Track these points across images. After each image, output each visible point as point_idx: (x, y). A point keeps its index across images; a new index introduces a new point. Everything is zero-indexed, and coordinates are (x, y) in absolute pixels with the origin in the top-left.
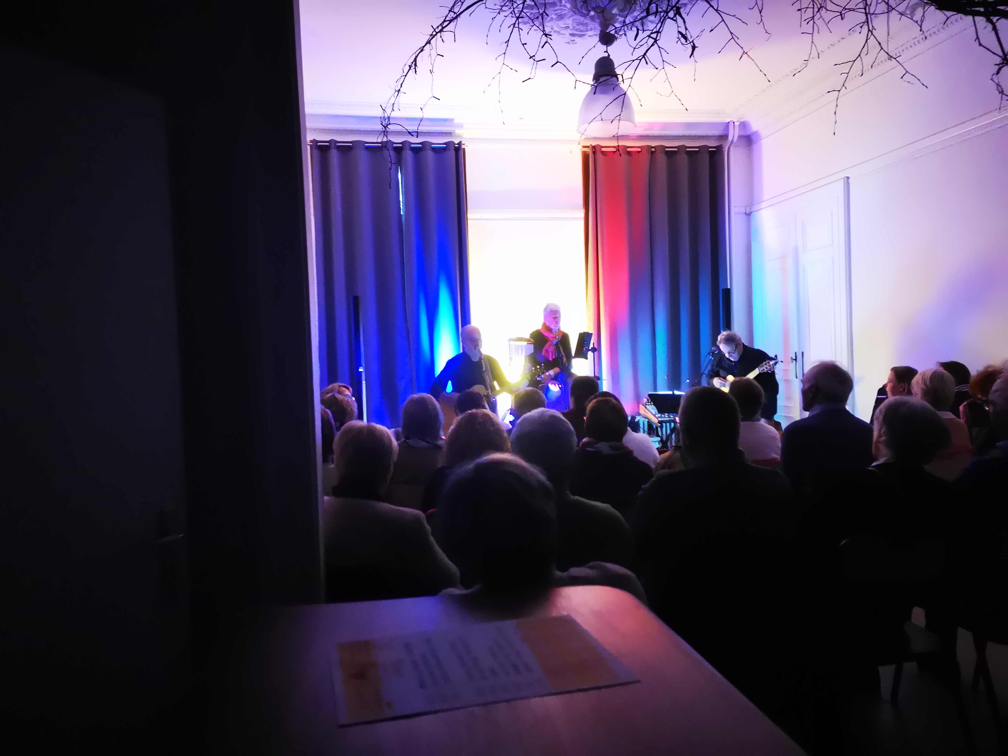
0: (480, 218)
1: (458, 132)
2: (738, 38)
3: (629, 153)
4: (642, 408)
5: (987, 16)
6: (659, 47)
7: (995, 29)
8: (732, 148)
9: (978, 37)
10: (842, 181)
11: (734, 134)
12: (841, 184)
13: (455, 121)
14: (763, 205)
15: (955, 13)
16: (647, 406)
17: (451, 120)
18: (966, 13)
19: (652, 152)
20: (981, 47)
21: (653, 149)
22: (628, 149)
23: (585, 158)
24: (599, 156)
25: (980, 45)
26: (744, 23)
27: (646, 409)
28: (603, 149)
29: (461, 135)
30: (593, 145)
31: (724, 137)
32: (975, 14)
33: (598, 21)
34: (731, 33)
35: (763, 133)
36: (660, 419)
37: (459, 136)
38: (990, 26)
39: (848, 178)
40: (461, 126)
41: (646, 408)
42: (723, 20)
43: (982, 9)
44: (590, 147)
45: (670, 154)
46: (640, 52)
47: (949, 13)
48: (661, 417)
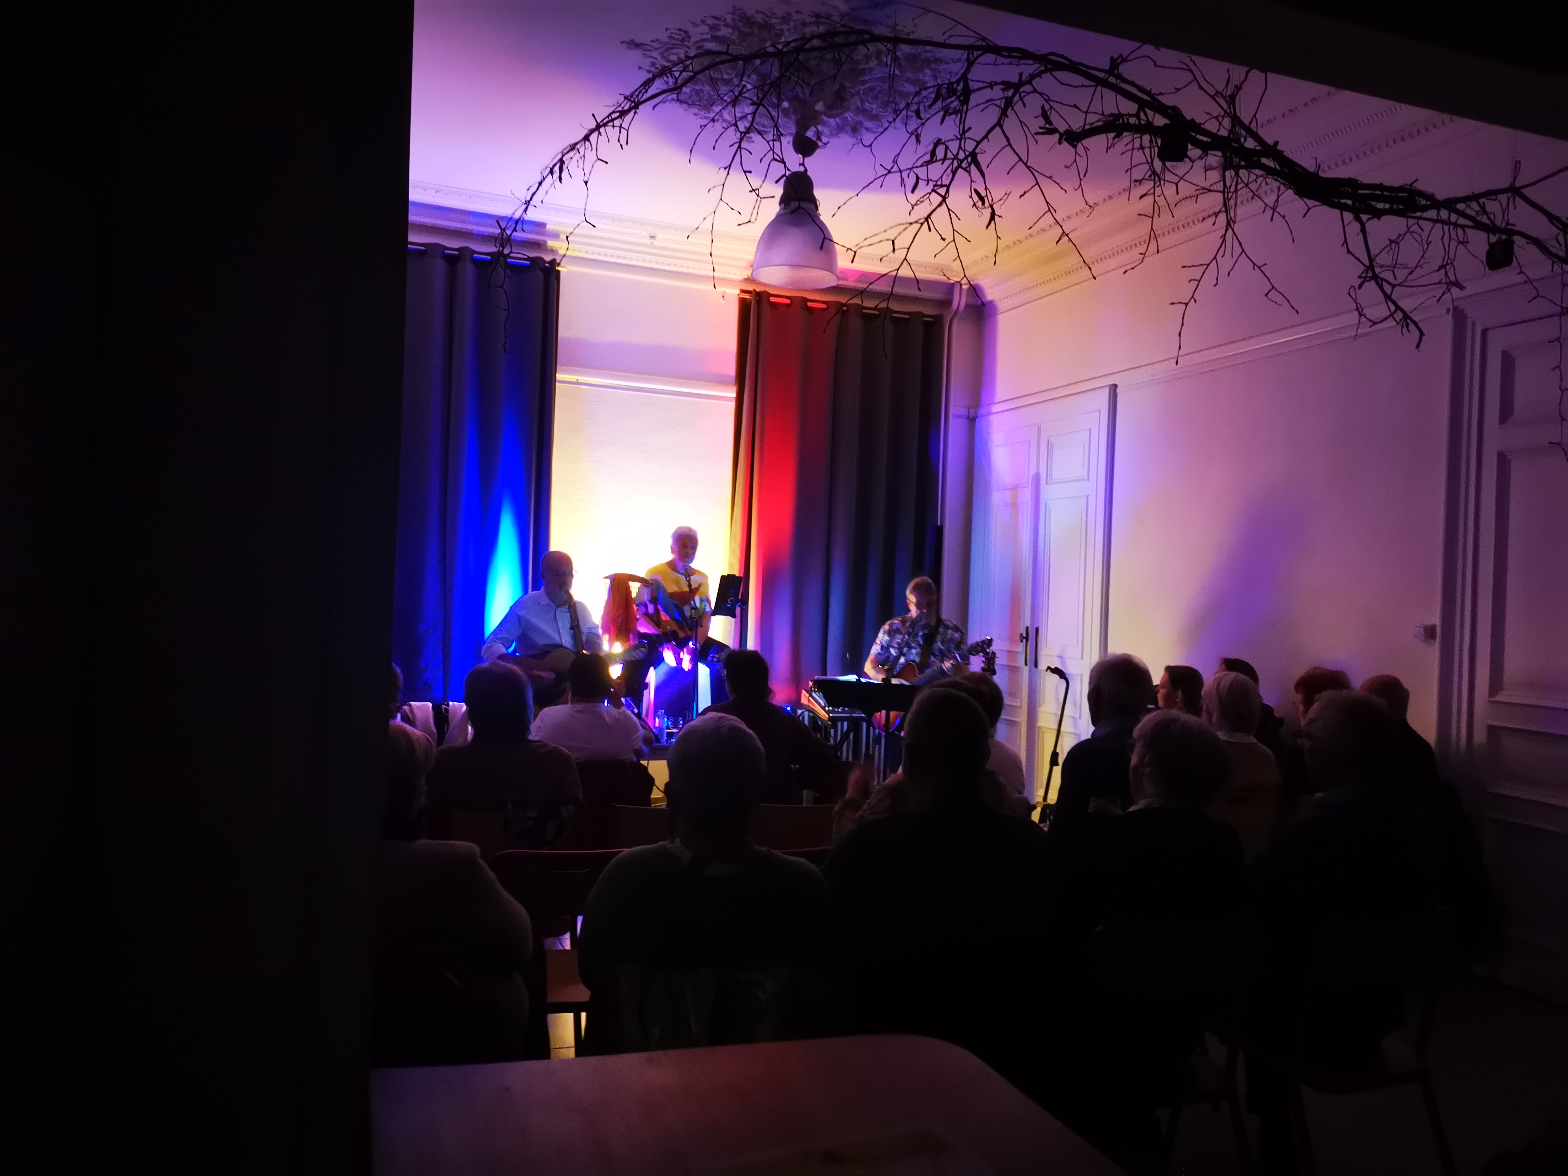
0: (576, 381)
1: (551, 243)
2: (1055, 211)
3: (810, 309)
4: (805, 695)
5: (1356, 213)
6: (949, 209)
7: (1363, 230)
8: (955, 322)
9: (1346, 241)
10: (1107, 390)
11: (960, 301)
12: (1105, 394)
13: (548, 227)
14: (995, 408)
15: (1317, 203)
16: (814, 694)
17: (542, 225)
18: (1332, 205)
19: (844, 312)
20: (1350, 255)
21: (845, 308)
22: (809, 304)
23: (744, 306)
24: (767, 310)
25: (1349, 252)
26: (1062, 189)
27: (810, 698)
28: (772, 299)
29: (555, 249)
30: (758, 290)
31: (946, 303)
32: (1343, 208)
33: (794, 117)
34: (1047, 203)
35: (1001, 305)
36: (831, 715)
37: (553, 251)
38: (1357, 226)
39: (1115, 386)
40: (556, 236)
41: (811, 695)
42: (1038, 183)
43: (1349, 202)
44: (754, 293)
45: (869, 319)
46: (922, 211)
47: (1311, 203)
48: (833, 712)
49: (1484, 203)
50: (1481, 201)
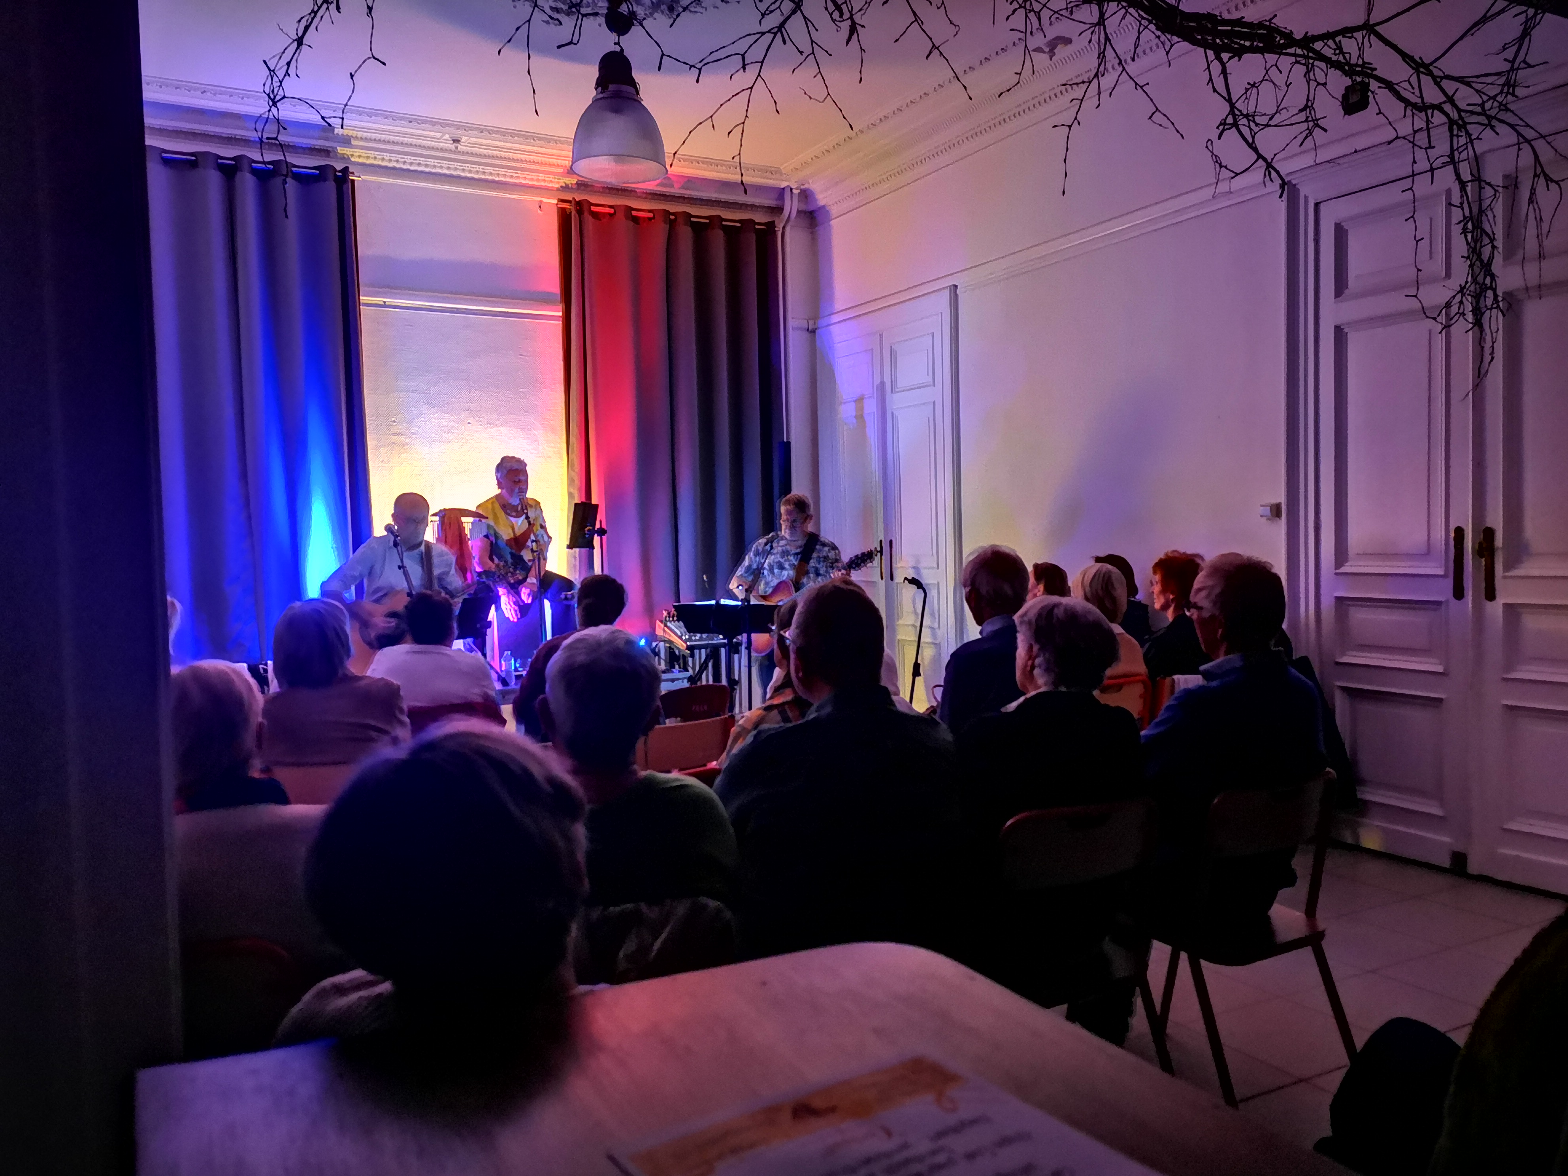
1: (341, 150)
2: (925, 23)
3: (636, 220)
4: (659, 626)
5: (1218, 51)
6: (805, 18)
7: (1224, 72)
8: (788, 229)
9: (1210, 79)
10: (947, 292)
11: (791, 206)
12: (946, 296)
13: (337, 132)
14: (835, 318)
16: (669, 624)
17: (328, 129)
18: (1196, 42)
19: (671, 222)
22: (634, 213)
23: (564, 218)
24: (588, 218)
25: (1213, 87)
27: (666, 628)
28: (593, 208)
29: (346, 156)
30: (577, 199)
31: (778, 210)
32: (1205, 46)
35: (834, 211)
36: (688, 643)
37: (344, 159)
38: (1219, 66)
39: (956, 287)
41: (666, 625)
44: (573, 202)
45: (699, 227)
48: (690, 640)
49: (1340, 42)
50: (1337, 39)
